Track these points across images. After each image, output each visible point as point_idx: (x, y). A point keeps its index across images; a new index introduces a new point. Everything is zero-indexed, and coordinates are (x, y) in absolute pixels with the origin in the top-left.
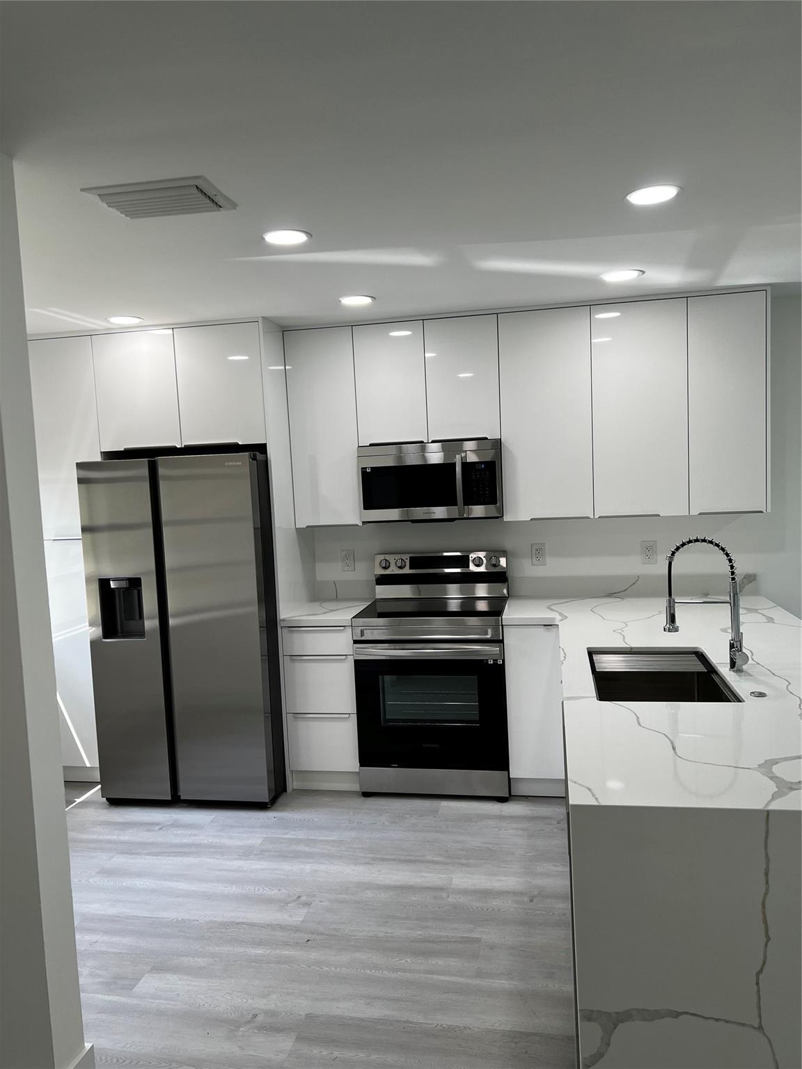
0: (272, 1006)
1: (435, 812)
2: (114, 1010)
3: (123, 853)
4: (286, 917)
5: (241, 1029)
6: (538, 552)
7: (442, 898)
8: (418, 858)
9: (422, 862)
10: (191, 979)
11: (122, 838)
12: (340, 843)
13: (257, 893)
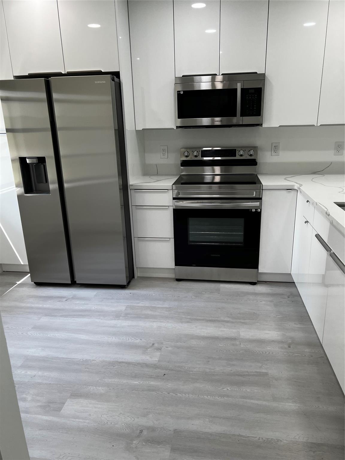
0: (150, 424)
1: (218, 290)
2: (51, 427)
3: (46, 315)
4: (148, 358)
5: (134, 442)
6: (275, 148)
7: (237, 345)
8: (216, 319)
9: (219, 321)
10: (97, 402)
11: (45, 306)
12: (169, 309)
13: (128, 341)
